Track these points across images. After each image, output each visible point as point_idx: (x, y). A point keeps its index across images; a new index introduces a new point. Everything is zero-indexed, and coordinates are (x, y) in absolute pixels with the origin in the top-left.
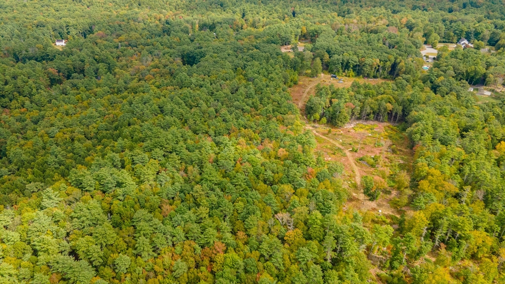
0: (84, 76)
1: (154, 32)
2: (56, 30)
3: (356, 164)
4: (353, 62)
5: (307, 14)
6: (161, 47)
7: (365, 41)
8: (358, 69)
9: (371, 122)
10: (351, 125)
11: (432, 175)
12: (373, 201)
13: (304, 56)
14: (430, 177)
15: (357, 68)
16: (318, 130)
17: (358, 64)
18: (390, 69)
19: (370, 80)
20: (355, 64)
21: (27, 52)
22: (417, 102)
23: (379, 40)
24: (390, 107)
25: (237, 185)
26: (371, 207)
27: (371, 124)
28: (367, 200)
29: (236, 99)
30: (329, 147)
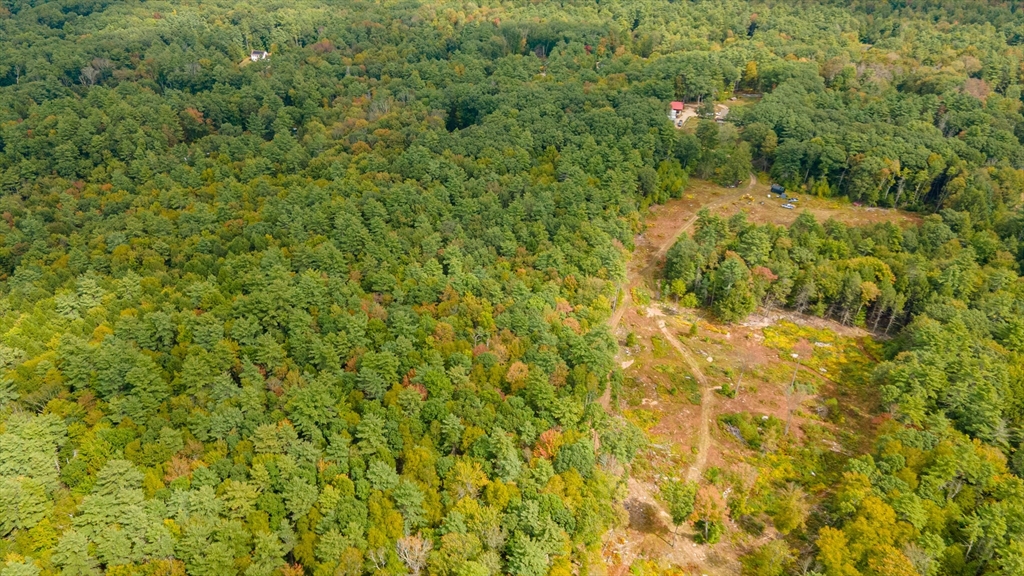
0: (245, 129)
1: (426, 47)
2: (256, 31)
3: (711, 430)
4: (830, 162)
5: (780, 31)
6: (420, 82)
7: (885, 109)
8: (844, 180)
9: (820, 322)
10: (761, 321)
11: (868, 518)
12: (701, 543)
13: (716, 133)
14: (861, 523)
15: (842, 177)
16: (673, 320)
17: (846, 166)
18: (928, 189)
19: (867, 209)
20: (837, 166)
21: (183, 71)
22: (951, 291)
23: (925, 110)
24: (871, 290)
25: (361, 439)
26: (688, 560)
27: (817, 327)
28: (689, 537)
29: (499, 220)
30: (671, 370)
